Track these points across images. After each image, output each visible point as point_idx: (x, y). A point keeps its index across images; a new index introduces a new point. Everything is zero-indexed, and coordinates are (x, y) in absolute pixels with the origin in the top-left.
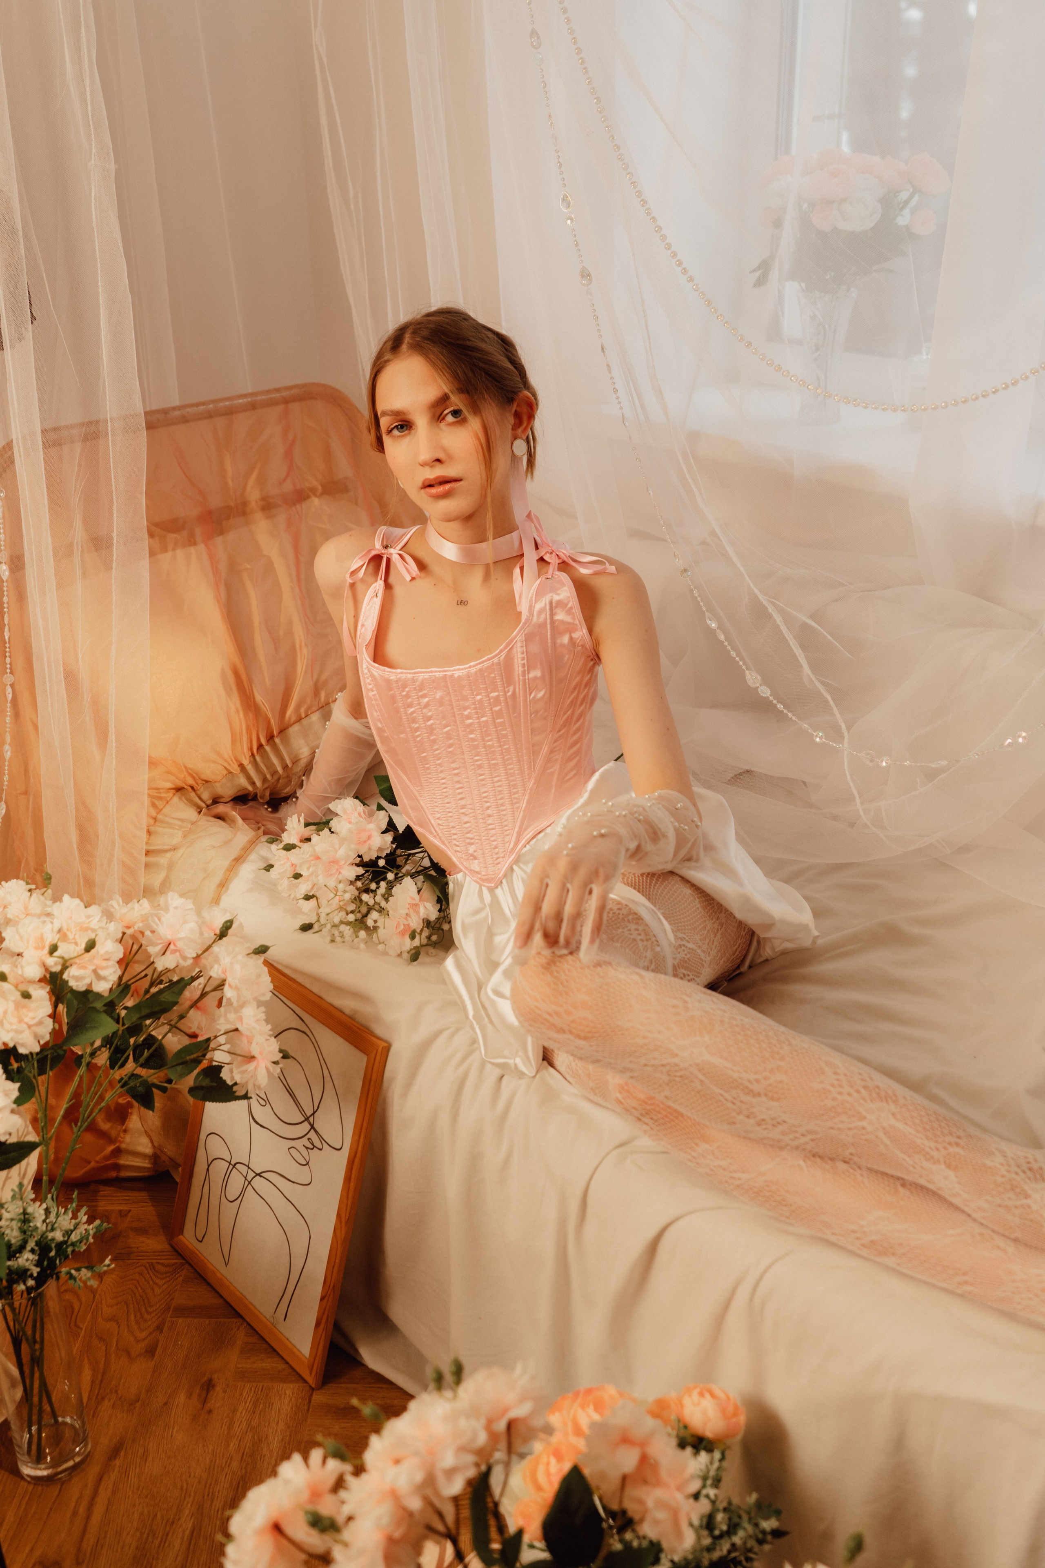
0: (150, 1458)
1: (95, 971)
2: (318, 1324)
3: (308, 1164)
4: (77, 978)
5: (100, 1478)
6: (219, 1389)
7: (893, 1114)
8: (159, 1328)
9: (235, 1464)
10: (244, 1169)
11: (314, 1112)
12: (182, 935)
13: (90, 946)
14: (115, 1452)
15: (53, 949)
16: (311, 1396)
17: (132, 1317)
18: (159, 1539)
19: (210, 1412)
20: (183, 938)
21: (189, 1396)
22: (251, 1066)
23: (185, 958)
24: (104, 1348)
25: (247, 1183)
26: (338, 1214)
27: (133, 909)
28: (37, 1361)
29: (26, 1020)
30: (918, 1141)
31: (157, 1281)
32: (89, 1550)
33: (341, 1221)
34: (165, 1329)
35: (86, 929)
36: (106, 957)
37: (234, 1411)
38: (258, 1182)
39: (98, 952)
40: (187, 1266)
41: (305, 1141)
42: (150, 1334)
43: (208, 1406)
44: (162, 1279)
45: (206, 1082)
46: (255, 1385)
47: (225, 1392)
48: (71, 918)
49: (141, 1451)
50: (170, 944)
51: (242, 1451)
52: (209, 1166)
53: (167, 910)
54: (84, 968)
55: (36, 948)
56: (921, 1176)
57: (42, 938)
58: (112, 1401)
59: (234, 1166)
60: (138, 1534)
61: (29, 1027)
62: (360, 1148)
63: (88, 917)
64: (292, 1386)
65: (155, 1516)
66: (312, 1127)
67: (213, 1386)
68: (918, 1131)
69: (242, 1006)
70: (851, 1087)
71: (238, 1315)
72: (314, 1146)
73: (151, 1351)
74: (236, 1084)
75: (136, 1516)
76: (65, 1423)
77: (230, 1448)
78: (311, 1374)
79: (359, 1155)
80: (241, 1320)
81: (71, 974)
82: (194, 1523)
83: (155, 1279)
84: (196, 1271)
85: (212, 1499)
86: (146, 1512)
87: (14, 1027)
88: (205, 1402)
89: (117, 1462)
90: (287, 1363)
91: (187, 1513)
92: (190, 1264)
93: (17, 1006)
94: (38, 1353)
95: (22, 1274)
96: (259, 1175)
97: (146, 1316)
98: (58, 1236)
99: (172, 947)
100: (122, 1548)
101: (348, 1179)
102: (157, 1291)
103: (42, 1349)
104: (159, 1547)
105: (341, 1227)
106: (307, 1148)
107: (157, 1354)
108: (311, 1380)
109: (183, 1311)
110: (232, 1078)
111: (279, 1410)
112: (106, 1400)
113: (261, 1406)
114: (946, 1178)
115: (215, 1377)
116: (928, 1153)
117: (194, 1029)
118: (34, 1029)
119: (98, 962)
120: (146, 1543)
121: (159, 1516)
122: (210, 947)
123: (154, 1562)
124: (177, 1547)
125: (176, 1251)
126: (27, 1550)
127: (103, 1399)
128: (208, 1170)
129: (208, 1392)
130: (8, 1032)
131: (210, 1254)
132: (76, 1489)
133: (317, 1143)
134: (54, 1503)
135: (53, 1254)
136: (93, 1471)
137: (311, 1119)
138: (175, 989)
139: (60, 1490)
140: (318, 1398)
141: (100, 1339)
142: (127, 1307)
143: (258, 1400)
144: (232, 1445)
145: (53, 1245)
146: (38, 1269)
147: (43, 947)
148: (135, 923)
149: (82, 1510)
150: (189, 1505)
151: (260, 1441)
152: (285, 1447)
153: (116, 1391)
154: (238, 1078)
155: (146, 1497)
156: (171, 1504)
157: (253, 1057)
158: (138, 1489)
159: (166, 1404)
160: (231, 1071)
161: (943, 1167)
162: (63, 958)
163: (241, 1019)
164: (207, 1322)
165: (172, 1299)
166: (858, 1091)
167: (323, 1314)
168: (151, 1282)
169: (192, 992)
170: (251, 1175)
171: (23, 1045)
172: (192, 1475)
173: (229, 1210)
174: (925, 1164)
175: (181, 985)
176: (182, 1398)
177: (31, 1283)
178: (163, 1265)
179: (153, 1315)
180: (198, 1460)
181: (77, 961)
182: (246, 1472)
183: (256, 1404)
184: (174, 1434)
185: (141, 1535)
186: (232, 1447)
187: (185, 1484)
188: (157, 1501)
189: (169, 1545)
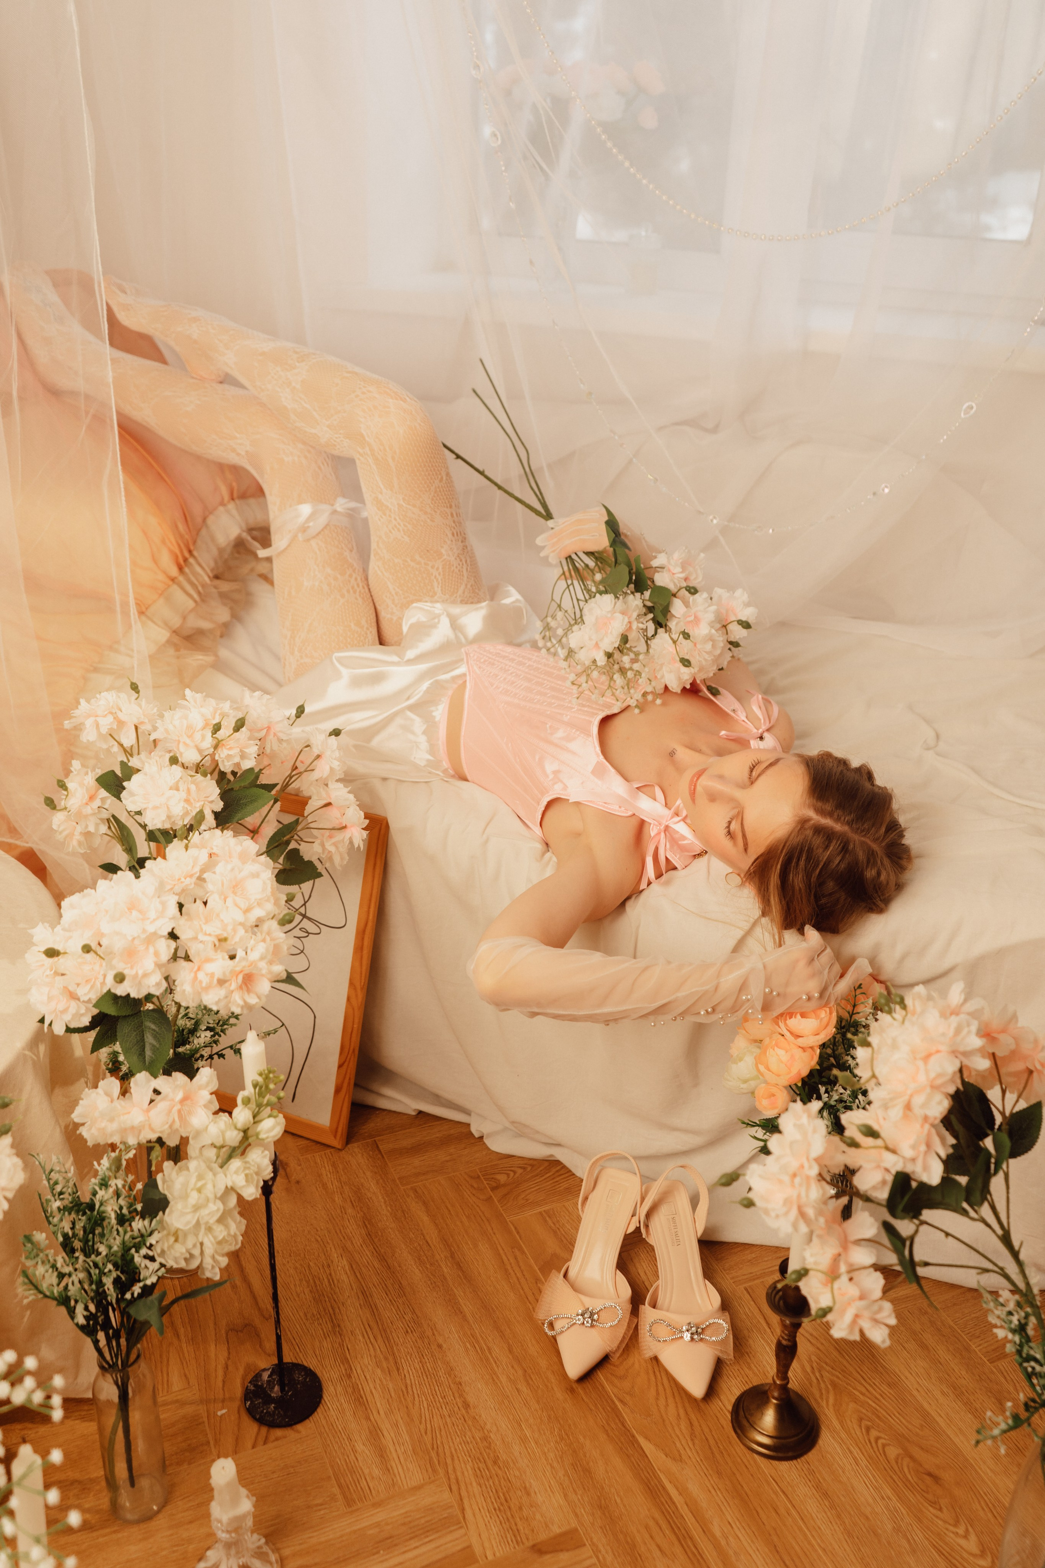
4: (228, 759)
9: (350, 1211)
11: (305, 903)
18: (326, 1280)
19: (298, 1182)
37: (320, 1176)
43: (293, 1178)
47: (300, 1165)
51: (348, 1200)
60: (304, 1282)
65: (309, 1266)
75: (292, 1271)
82: (347, 1260)
85: (350, 1239)
91: (336, 1256)
100: (298, 1295)
108: (337, 1144)
111: (358, 1164)
113: (340, 1165)
120: (316, 1286)
123: (334, 1296)
124: (346, 1280)
126: (212, 1325)
133: (313, 929)
143: (334, 1162)
144: (336, 1199)
150: (333, 1250)
151: (359, 1189)
152: (384, 1187)
155: (290, 1256)
156: (316, 1254)
167: (344, 1080)
172: (319, 1229)
182: (364, 1214)
184: (279, 1206)
185: (308, 1282)
186: (338, 1199)
187: (318, 1237)
188: (302, 1255)
189: (338, 1281)
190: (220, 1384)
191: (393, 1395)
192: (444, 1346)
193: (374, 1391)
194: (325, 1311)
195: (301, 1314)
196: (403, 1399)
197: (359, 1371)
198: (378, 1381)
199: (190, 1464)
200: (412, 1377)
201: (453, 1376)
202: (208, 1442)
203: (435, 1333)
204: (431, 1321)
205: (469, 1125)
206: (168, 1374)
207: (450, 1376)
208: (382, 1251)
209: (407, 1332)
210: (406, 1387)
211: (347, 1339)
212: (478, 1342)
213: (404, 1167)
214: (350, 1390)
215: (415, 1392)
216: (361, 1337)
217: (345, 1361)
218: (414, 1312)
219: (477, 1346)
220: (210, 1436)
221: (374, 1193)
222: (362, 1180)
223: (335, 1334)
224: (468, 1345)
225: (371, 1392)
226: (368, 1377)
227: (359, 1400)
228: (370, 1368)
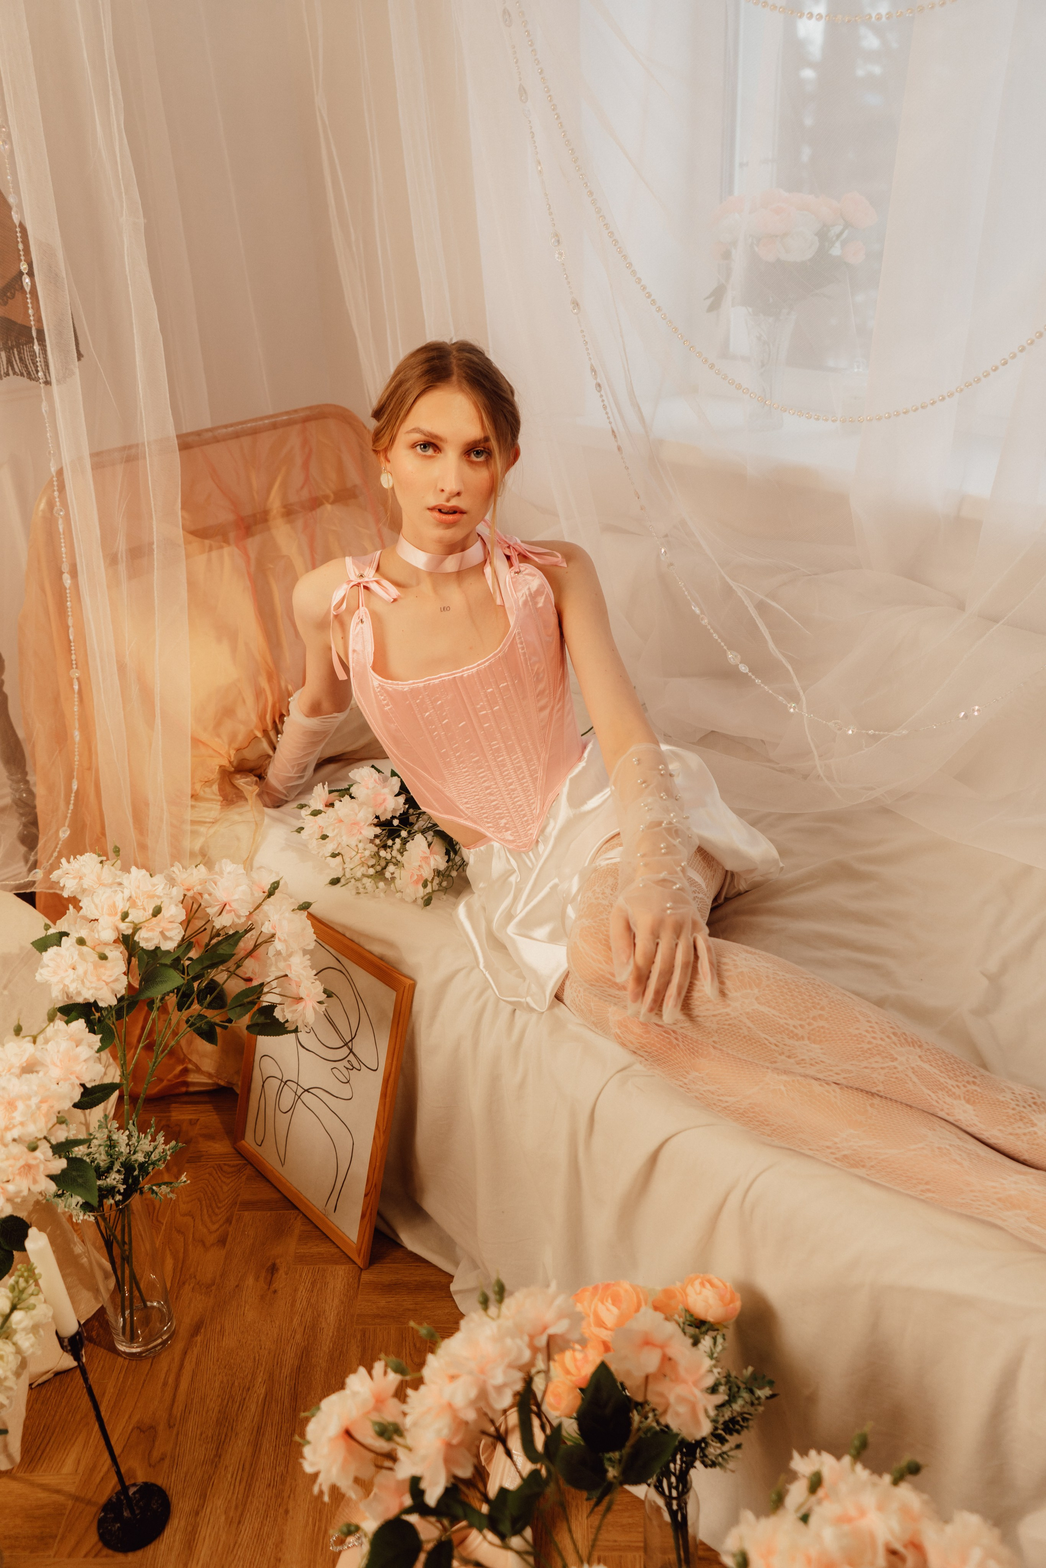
0: (227, 1333)
1: (162, 933)
2: (363, 1216)
3: (348, 1082)
4: (147, 940)
5: (185, 1353)
6: (281, 1272)
7: (920, 1057)
8: (229, 1221)
9: (298, 1336)
10: (294, 1086)
11: (353, 1039)
12: (236, 897)
13: (157, 912)
14: (196, 1329)
15: (125, 916)
16: (360, 1275)
17: (205, 1211)
18: (238, 1404)
19: (275, 1292)
20: (237, 900)
21: (257, 1279)
22: (300, 1006)
23: (239, 917)
24: (182, 1239)
25: (297, 1097)
26: (377, 1125)
27: (192, 874)
28: (127, 1259)
29: (104, 978)
30: (942, 1080)
31: (225, 1180)
32: (179, 1415)
33: (379, 1131)
34: (234, 1222)
35: (152, 896)
36: (171, 920)
37: (296, 1290)
38: (306, 1097)
39: (164, 916)
40: (249, 1166)
41: (345, 1062)
42: (221, 1226)
43: (275, 1286)
44: (228, 1178)
45: (261, 1020)
46: (312, 1267)
47: (287, 1274)
48: (138, 887)
49: (219, 1327)
50: (225, 905)
51: (304, 1325)
52: (264, 1083)
53: (221, 873)
54: (152, 930)
55: (110, 915)
56: (942, 1110)
57: (114, 905)
58: (192, 1285)
59: (285, 1084)
60: (220, 1400)
61: (107, 984)
62: (393, 1070)
63: (154, 885)
64: (343, 1267)
65: (233, 1384)
66: (351, 1051)
67: (277, 1270)
68: (941, 1072)
69: (290, 955)
70: (883, 1033)
71: (295, 1208)
72: (354, 1067)
73: (222, 1241)
74: (287, 1021)
75: (217, 1384)
76: (153, 1307)
77: (294, 1322)
78: (359, 1256)
79: (392, 1075)
80: (298, 1212)
81: (141, 937)
82: (266, 1389)
83: (223, 1178)
84: (258, 1170)
85: (281, 1367)
86: (225, 1381)
87: (94, 985)
88: (270, 1283)
89: (199, 1338)
90: (338, 1247)
91: (260, 1381)
92: (251, 1164)
93: (96, 967)
94: (127, 1253)
95: (111, 1191)
96: (307, 1091)
97: (217, 1210)
98: (140, 1157)
99: (227, 907)
100: (208, 1411)
101: (384, 1095)
102: (226, 1188)
103: (130, 1249)
104: (238, 1410)
105: (380, 1136)
106: (347, 1069)
107: (227, 1244)
108: (359, 1262)
109: (248, 1205)
110: (284, 1016)
111: (334, 1288)
112: (187, 1284)
113: (318, 1285)
114: (965, 1112)
115: (278, 1261)
116: (950, 1090)
117: (249, 974)
118: (111, 985)
119: (164, 924)
120: (226, 1407)
121: (236, 1384)
122: (260, 905)
123: (235, 1424)
124: (253, 1410)
125: (240, 1153)
126: (127, 1417)
127: (184, 1283)
128: (263, 1086)
129: (273, 1274)
130: (89, 989)
131: (269, 1156)
132: (164, 1363)
133: (356, 1064)
134: (147, 1375)
135: (136, 1173)
136: (179, 1346)
137: (350, 1044)
138: (231, 941)
139: (152, 1365)
140: (366, 1276)
141: (179, 1231)
142: (201, 1204)
143: (315, 1280)
144: (295, 1320)
145: (136, 1165)
146: (125, 1187)
147: (116, 914)
148: (194, 886)
149: (171, 1380)
150: (261, 1374)
151: (319, 1316)
152: (340, 1320)
153: (195, 1277)
154: (289, 1016)
155: (225, 1367)
156: (246, 1373)
157: (302, 998)
158: (218, 1361)
159: (237, 1286)
160: (283, 1011)
161: (963, 1102)
162: (133, 922)
163: (289, 966)
164: (269, 1214)
165: (238, 1195)
166: (888, 1037)
167: (367, 1208)
168: (219, 1181)
169: (246, 943)
170: (300, 1091)
171: (102, 1000)
172: (263, 1347)
173: (283, 1119)
174: (949, 1100)
175: (237, 937)
176: (250, 1281)
177: (118, 1197)
178: (229, 1165)
179: (222, 1209)
180: (267, 1334)
181: (146, 924)
182: (308, 1343)
183: (313, 1284)
184: (246, 1312)
185: (223, 1400)
186: (296, 1321)
187: (257, 1355)
188: (234, 1371)
189: (247, 1408)
190: (98, 1480)
191: (219, 1549)
192: (291, 1513)
193: (207, 1537)
194: (219, 1434)
195: (199, 1432)
196: (225, 1556)
197: (209, 1510)
198: (216, 1529)
199: (31, 1552)
200: (245, 1536)
201: (278, 1549)
202: (56, 1536)
203: (292, 1495)
204: (295, 1480)
205: (451, 1277)
206: (67, 1455)
207: (276, 1548)
208: (300, 1389)
209: (270, 1485)
210: (235, 1545)
211: (218, 1473)
212: (320, 1520)
213: (369, 1304)
214: (189, 1528)
215: (239, 1553)
216: (229, 1476)
217: (203, 1497)
218: (287, 1466)
219: (317, 1523)
220: (61, 1531)
221: (329, 1324)
222: (327, 1308)
223: (212, 1463)
224: (311, 1519)
225: (205, 1538)
226: (211, 1521)
227: (190, 1544)
228: (218, 1511)
